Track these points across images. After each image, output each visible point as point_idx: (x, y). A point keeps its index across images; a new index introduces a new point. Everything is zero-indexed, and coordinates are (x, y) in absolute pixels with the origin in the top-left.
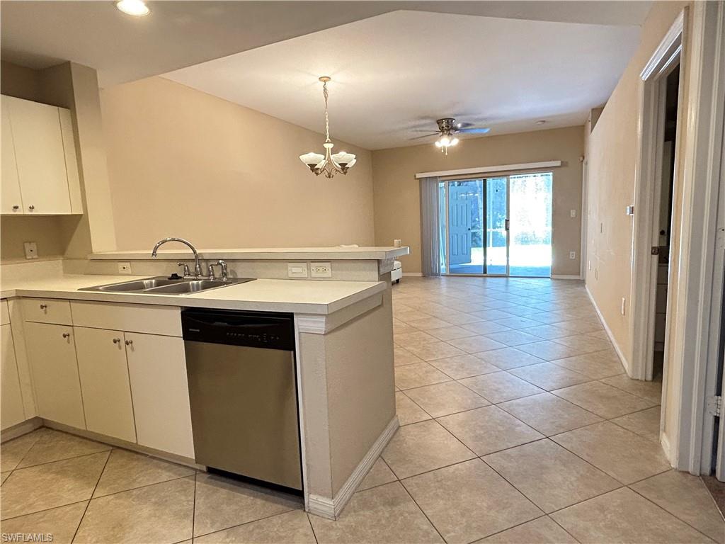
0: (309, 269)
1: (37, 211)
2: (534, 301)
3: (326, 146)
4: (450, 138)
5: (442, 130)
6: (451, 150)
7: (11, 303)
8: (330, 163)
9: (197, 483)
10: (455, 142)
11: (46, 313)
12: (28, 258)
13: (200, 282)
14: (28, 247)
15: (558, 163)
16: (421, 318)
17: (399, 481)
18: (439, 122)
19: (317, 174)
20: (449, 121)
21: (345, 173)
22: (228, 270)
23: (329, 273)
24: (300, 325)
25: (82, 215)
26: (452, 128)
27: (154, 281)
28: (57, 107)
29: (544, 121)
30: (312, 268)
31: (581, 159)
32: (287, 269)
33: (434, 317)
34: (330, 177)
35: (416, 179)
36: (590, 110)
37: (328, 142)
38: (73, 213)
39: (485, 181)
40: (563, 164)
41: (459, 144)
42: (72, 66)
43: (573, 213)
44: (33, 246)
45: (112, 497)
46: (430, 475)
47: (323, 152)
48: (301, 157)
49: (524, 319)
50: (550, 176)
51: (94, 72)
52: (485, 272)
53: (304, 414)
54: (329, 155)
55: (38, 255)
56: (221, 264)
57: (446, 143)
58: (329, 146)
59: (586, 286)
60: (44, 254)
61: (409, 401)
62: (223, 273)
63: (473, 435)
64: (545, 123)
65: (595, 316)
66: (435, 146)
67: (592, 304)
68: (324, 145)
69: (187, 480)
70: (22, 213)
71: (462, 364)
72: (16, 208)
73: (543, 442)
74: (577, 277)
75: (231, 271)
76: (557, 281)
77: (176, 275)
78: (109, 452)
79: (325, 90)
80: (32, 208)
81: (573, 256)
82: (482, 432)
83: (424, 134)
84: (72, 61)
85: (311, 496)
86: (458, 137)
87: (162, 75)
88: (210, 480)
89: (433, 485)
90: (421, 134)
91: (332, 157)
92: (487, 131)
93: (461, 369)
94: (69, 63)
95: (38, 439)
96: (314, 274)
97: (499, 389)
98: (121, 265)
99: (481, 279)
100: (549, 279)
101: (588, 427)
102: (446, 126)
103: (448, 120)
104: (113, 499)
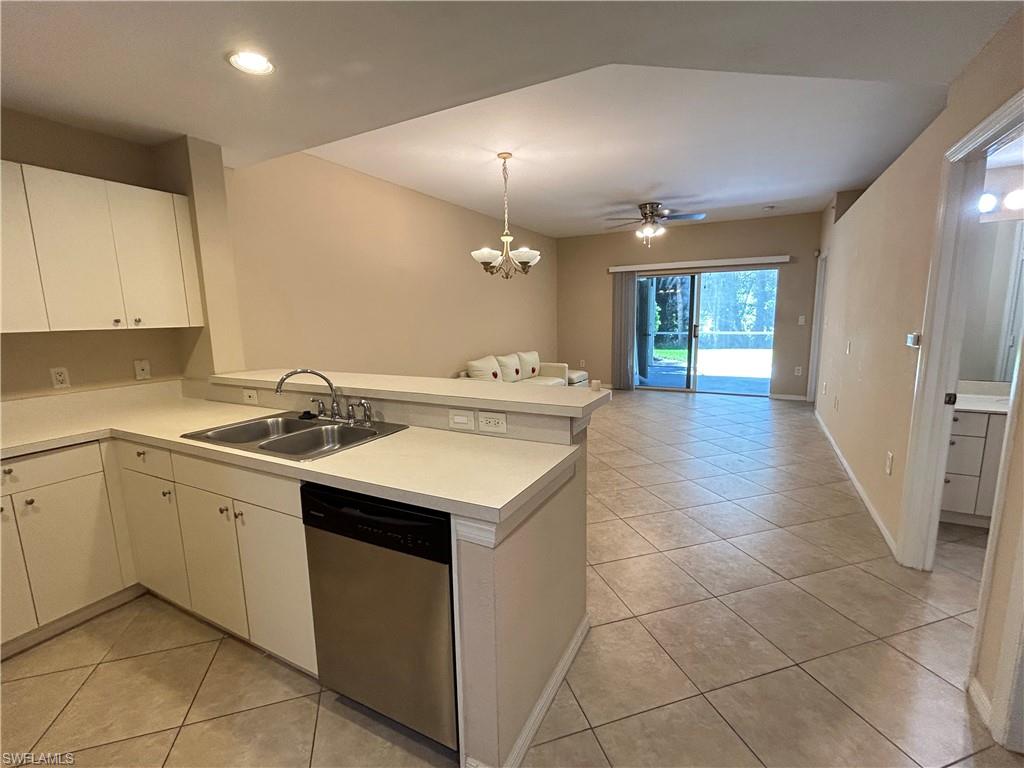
0: (476, 419)
1: (144, 324)
2: (752, 430)
3: (504, 239)
4: (655, 227)
5: (645, 216)
6: (655, 241)
7: (104, 445)
8: (507, 260)
9: (321, 708)
10: (661, 231)
11: (144, 460)
12: (139, 378)
13: (336, 427)
14: (138, 365)
15: (786, 259)
16: (612, 449)
17: (591, 728)
18: (642, 207)
19: (492, 273)
20: (654, 206)
21: (526, 273)
22: (373, 411)
23: (503, 428)
24: (459, 530)
25: (202, 327)
26: (658, 216)
27: (280, 419)
28: (169, 195)
29: (772, 207)
30: (481, 419)
31: (816, 254)
32: (448, 416)
33: (629, 449)
34: (507, 278)
35: (609, 273)
36: (836, 195)
37: (507, 235)
38: (192, 325)
39: (693, 278)
40: (793, 260)
41: (664, 234)
42: (189, 141)
43: (802, 320)
44: (146, 365)
45: (207, 726)
46: (634, 721)
47: (500, 246)
48: (473, 253)
49: (742, 458)
50: (774, 273)
51: (218, 149)
52: (688, 387)
53: (462, 655)
54: (507, 252)
55: (151, 375)
56: (363, 405)
57: (648, 232)
58: (507, 239)
59: (816, 412)
60: (159, 372)
61: (601, 583)
62: (365, 414)
63: (689, 650)
64: (775, 210)
65: (833, 458)
66: (635, 236)
67: (826, 439)
68: (502, 238)
69: (307, 701)
70: (125, 328)
71: (669, 526)
72: (117, 321)
73: (791, 673)
74: (802, 398)
75: (377, 412)
76: (777, 402)
77: (309, 412)
78: (217, 644)
79: (505, 169)
80: (138, 321)
81: (798, 371)
82: (703, 646)
83: (622, 222)
84: (189, 135)
85: (469, 760)
86: (664, 225)
87: (306, 151)
88: (338, 704)
89: (639, 742)
90: (617, 223)
91: (510, 253)
92: (702, 216)
93: (667, 534)
94: (185, 136)
95: (136, 614)
96: (483, 427)
97: (721, 570)
98: (247, 393)
99: (683, 395)
100: (767, 399)
101: (854, 650)
102: (650, 212)
103: (652, 204)
104: (208, 730)
